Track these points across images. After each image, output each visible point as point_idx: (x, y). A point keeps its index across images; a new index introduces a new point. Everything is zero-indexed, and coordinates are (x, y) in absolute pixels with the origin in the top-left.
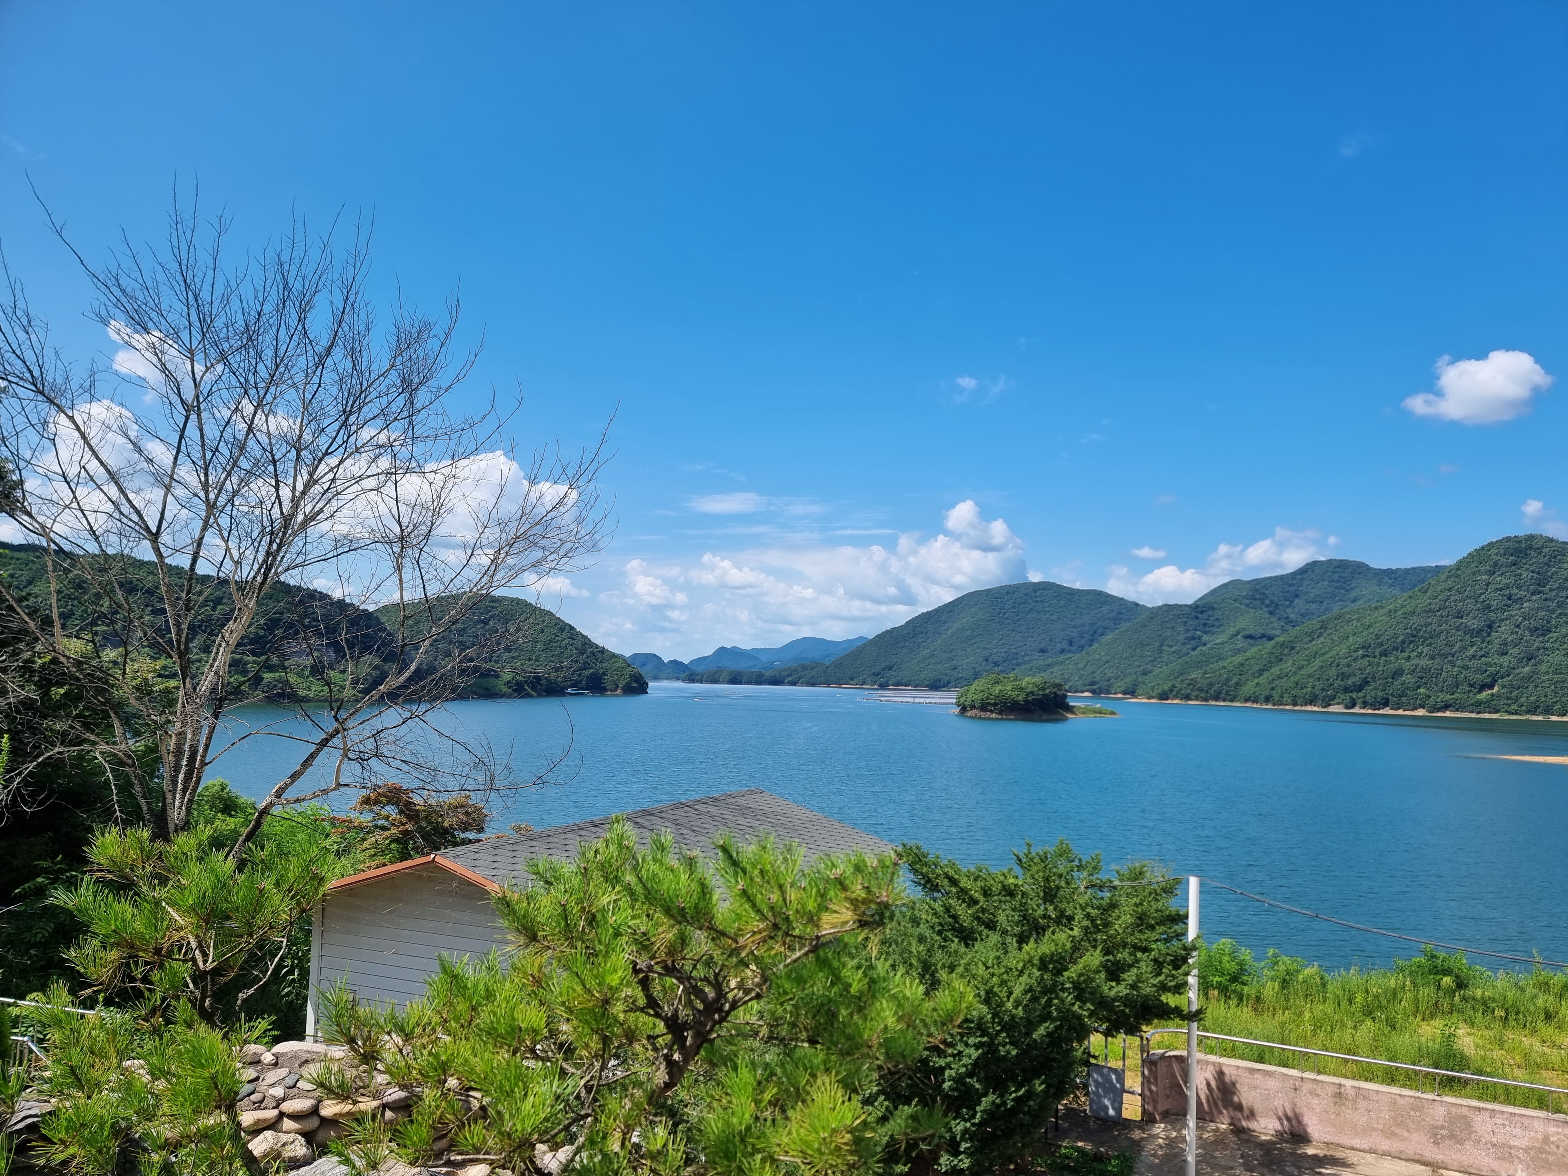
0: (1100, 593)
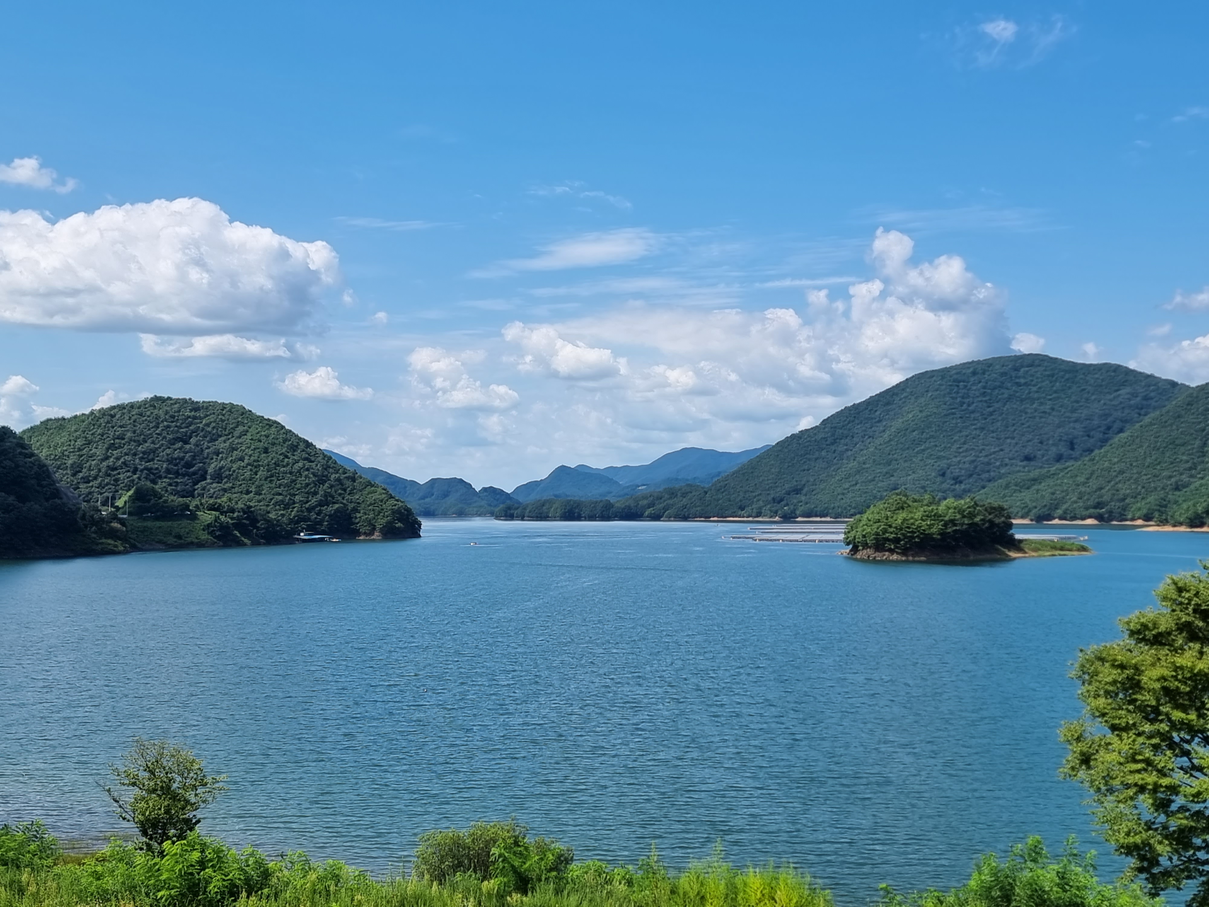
0: (1117, 369)
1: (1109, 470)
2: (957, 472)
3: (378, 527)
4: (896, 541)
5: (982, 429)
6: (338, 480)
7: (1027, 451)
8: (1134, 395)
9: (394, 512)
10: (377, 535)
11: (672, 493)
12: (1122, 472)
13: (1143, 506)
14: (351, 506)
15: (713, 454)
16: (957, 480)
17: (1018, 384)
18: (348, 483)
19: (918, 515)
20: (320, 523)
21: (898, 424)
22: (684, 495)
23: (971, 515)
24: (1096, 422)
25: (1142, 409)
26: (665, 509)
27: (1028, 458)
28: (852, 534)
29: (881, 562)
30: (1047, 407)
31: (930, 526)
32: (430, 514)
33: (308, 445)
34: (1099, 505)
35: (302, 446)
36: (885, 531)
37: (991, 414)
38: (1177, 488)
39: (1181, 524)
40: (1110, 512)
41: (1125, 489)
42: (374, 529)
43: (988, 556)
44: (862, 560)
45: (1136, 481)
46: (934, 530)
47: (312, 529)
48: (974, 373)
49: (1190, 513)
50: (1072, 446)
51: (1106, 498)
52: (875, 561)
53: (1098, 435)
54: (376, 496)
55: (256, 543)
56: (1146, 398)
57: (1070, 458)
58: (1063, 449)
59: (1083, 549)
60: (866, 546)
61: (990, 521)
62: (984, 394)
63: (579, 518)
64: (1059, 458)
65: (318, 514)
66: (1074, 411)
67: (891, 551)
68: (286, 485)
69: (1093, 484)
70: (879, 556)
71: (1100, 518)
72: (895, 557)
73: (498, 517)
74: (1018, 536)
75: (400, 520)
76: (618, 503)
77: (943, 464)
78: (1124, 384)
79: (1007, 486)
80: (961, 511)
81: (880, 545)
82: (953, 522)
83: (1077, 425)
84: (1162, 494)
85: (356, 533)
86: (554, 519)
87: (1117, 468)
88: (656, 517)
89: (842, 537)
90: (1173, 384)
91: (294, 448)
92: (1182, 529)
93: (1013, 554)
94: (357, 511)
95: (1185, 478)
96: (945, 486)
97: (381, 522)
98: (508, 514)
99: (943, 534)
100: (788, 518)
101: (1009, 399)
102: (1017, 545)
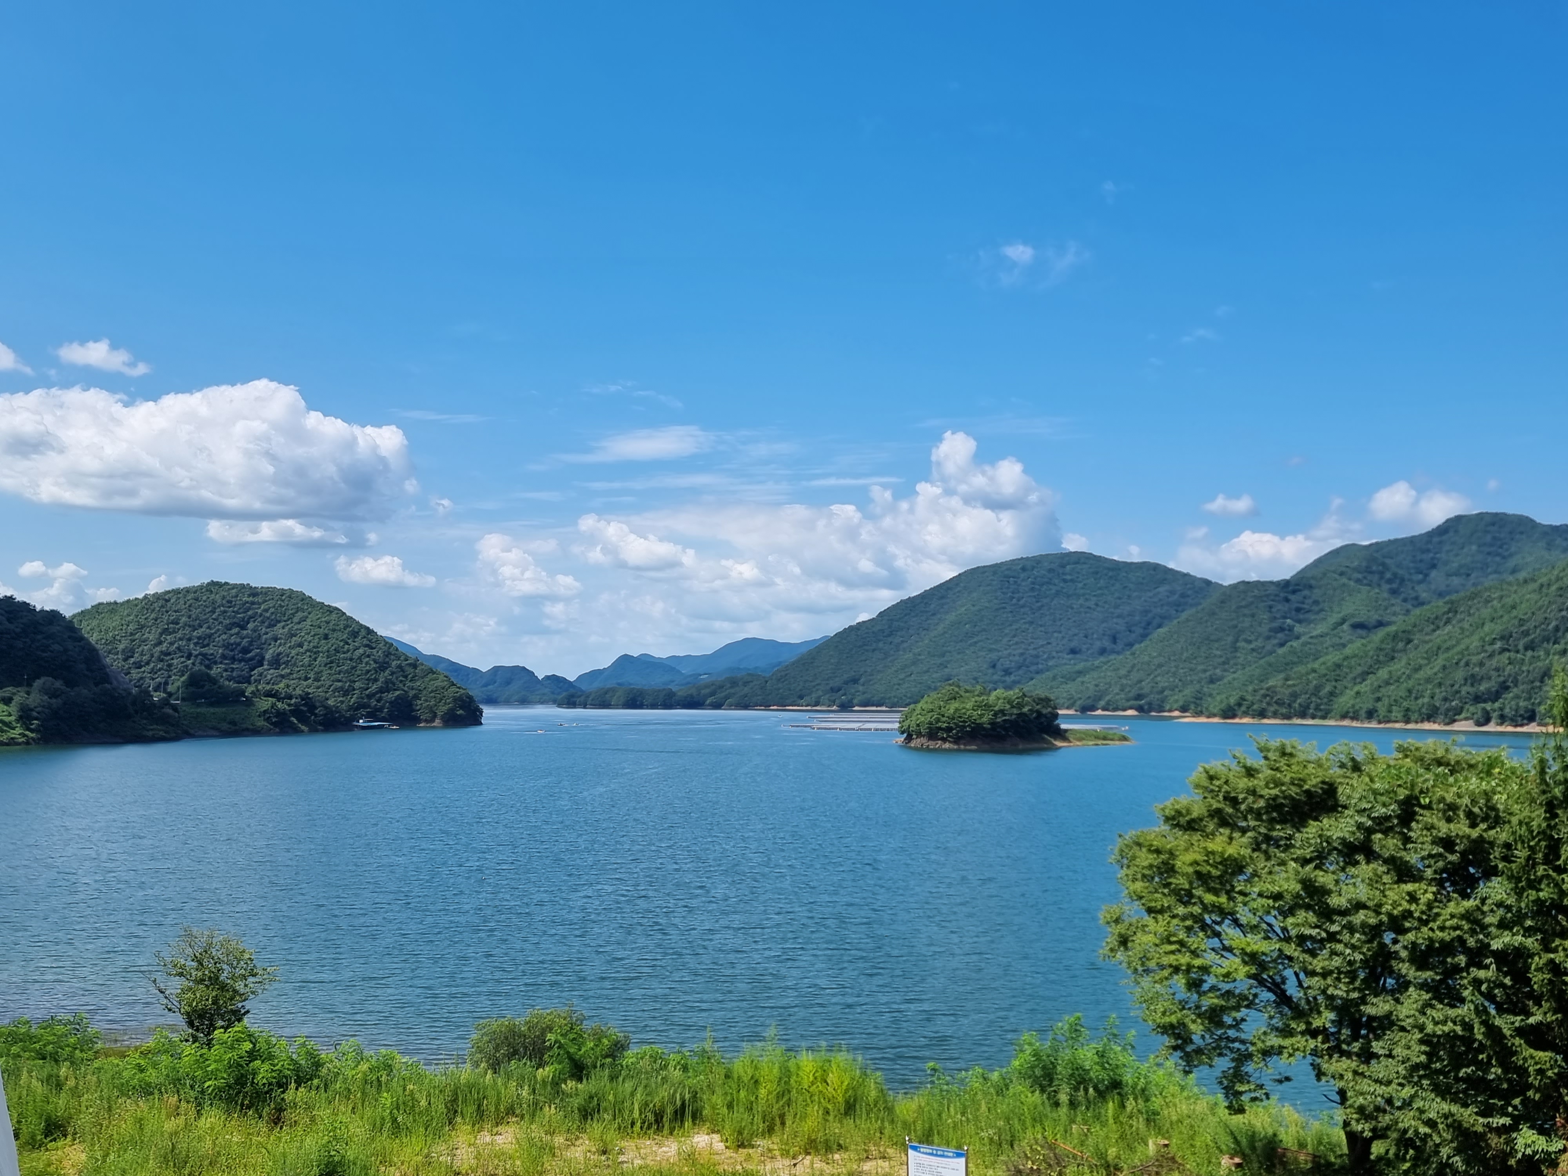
0: (1156, 567)
1: (1148, 663)
2: (1007, 664)
3: (439, 713)
4: (949, 730)
5: (1031, 623)
6: (400, 667)
7: (1073, 644)
8: (1173, 592)
9: (455, 700)
10: (437, 722)
11: (734, 683)
12: (1160, 666)
13: (1179, 698)
14: (412, 693)
15: (773, 644)
16: (1007, 672)
17: (1065, 581)
18: (409, 670)
19: (969, 705)
20: (381, 710)
21: (951, 617)
22: (746, 684)
23: (1020, 706)
24: (1137, 618)
25: (1179, 607)
26: (727, 698)
27: (1073, 651)
28: (906, 724)
29: (935, 750)
30: (1091, 604)
31: (982, 716)
32: (492, 701)
33: (369, 631)
34: (1139, 697)
35: (363, 632)
36: (938, 720)
37: (1040, 608)
38: (1212, 681)
39: (1214, 715)
40: (1150, 704)
41: (1163, 682)
42: (435, 716)
43: (1036, 745)
44: (916, 749)
45: (1174, 674)
46: (984, 719)
47: (373, 715)
48: (1024, 569)
49: (1223, 706)
50: (1114, 640)
51: (1146, 690)
52: (928, 750)
53: (1139, 631)
54: (438, 683)
55: (313, 730)
56: (1183, 596)
57: (1113, 652)
58: (1107, 643)
59: (1124, 739)
60: (919, 735)
61: (1038, 712)
62: (1033, 589)
63: (641, 707)
64: (1103, 651)
65: (378, 701)
66: (1117, 607)
67: (944, 740)
68: (347, 672)
69: (1135, 676)
70: (932, 744)
71: (1140, 709)
72: (947, 745)
73: (560, 705)
74: (1063, 726)
75: (461, 708)
76: (681, 691)
77: (994, 656)
78: (1163, 581)
79: (1054, 678)
80: (1010, 702)
81: (933, 733)
82: (1002, 712)
83: (1120, 621)
84: (1198, 687)
85: (417, 720)
86: (616, 707)
87: (1156, 662)
88: (717, 706)
89: (897, 725)
90: (1208, 583)
91: (355, 635)
92: (1216, 720)
93: (1059, 743)
94: (416, 697)
95: (1218, 671)
96: (995, 677)
97: (442, 709)
98: (571, 702)
99: (993, 724)
100: (845, 707)
101: (1058, 593)
102: (1062, 735)
